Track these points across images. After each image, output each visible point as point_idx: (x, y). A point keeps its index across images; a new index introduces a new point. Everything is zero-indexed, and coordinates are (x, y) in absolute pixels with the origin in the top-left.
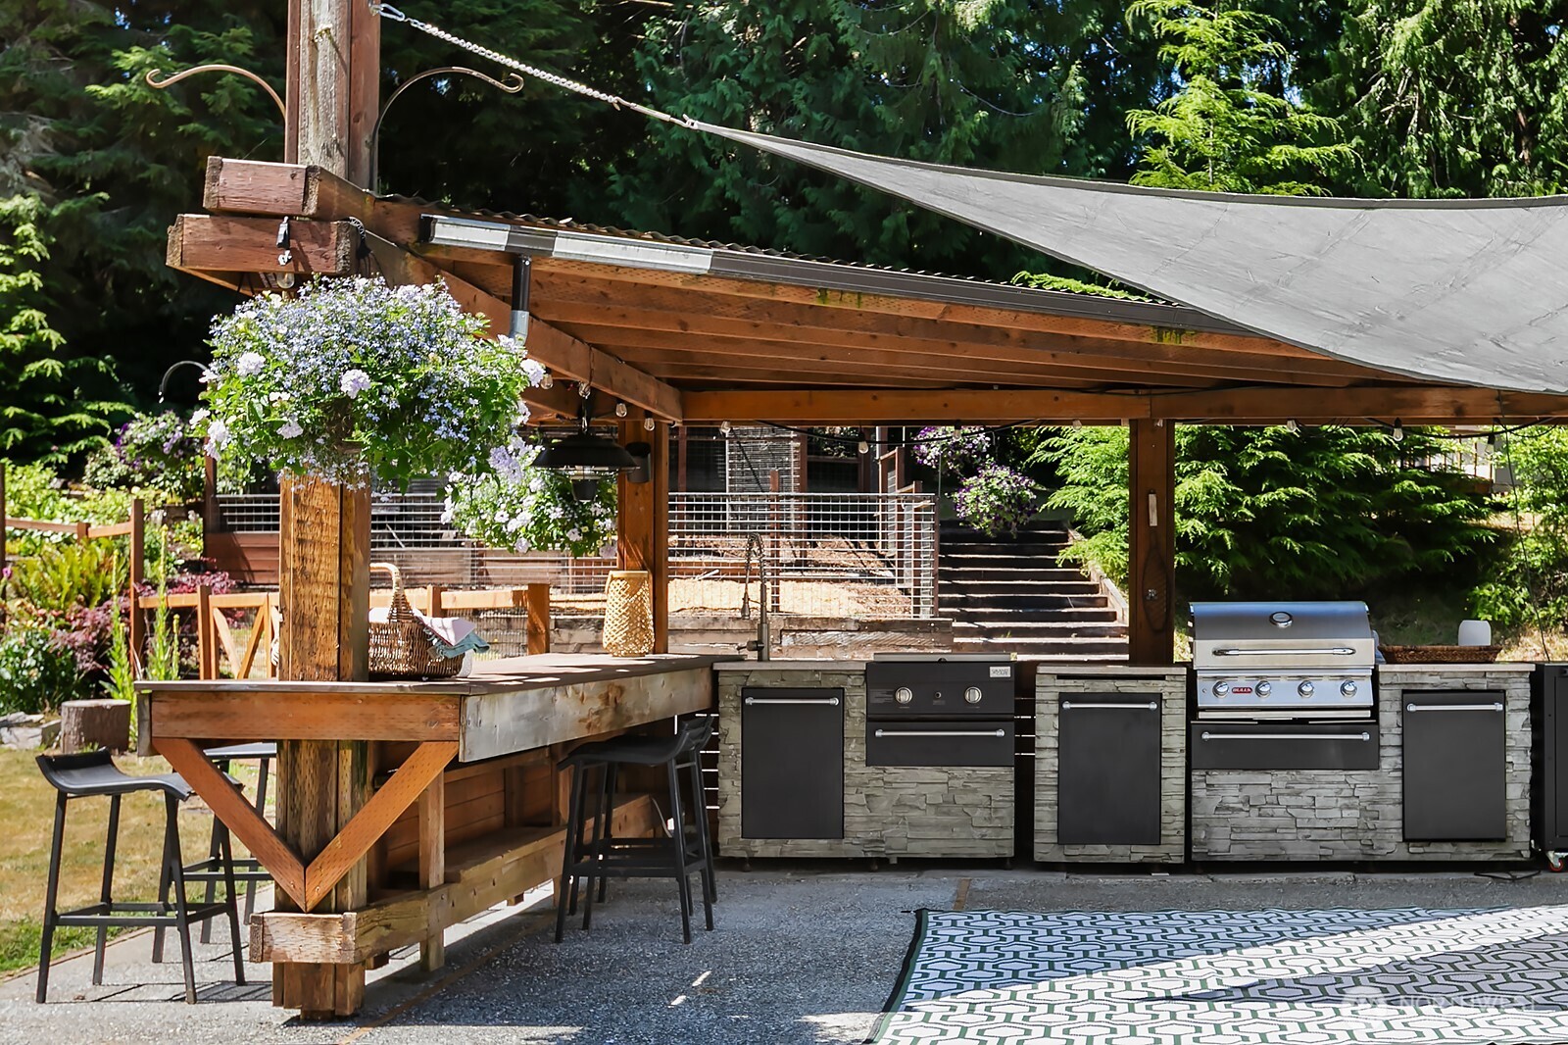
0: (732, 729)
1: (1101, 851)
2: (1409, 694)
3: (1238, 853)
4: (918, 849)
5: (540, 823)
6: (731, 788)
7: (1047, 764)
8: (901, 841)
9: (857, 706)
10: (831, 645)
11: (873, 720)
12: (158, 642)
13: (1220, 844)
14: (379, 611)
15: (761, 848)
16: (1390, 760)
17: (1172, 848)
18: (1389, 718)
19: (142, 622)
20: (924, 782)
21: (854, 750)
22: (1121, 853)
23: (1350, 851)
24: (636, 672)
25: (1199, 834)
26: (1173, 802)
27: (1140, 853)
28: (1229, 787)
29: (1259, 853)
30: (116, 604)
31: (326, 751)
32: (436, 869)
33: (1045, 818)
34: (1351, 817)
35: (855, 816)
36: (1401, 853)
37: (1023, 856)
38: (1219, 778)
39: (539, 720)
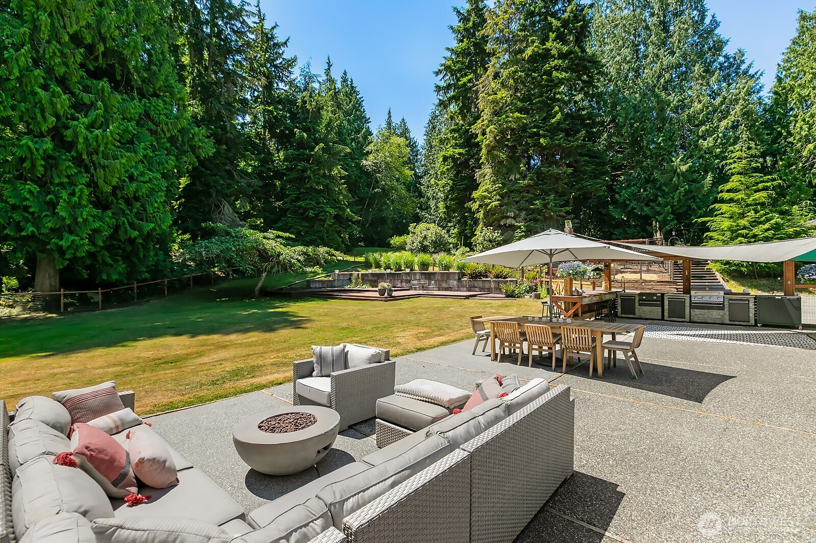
0: (619, 301)
1: (675, 319)
2: (730, 300)
3: (699, 321)
4: (646, 317)
5: (593, 311)
6: (619, 308)
7: (666, 307)
8: (644, 316)
9: (637, 299)
10: (652, 285)
11: (639, 300)
12: (544, 285)
13: (696, 320)
14: (574, 289)
15: (623, 316)
16: (726, 309)
17: (687, 319)
18: (726, 303)
19: (542, 282)
20: (647, 309)
21: (637, 304)
22: (678, 319)
23: (720, 322)
24: (604, 294)
25: (692, 318)
26: (687, 313)
27: (682, 320)
28: (697, 311)
29: (702, 321)
30: (538, 280)
31: (569, 303)
32: (580, 315)
33: (666, 314)
34: (719, 317)
35: (637, 312)
36: (729, 323)
37: (663, 319)
38: (695, 310)
39: (591, 300)
